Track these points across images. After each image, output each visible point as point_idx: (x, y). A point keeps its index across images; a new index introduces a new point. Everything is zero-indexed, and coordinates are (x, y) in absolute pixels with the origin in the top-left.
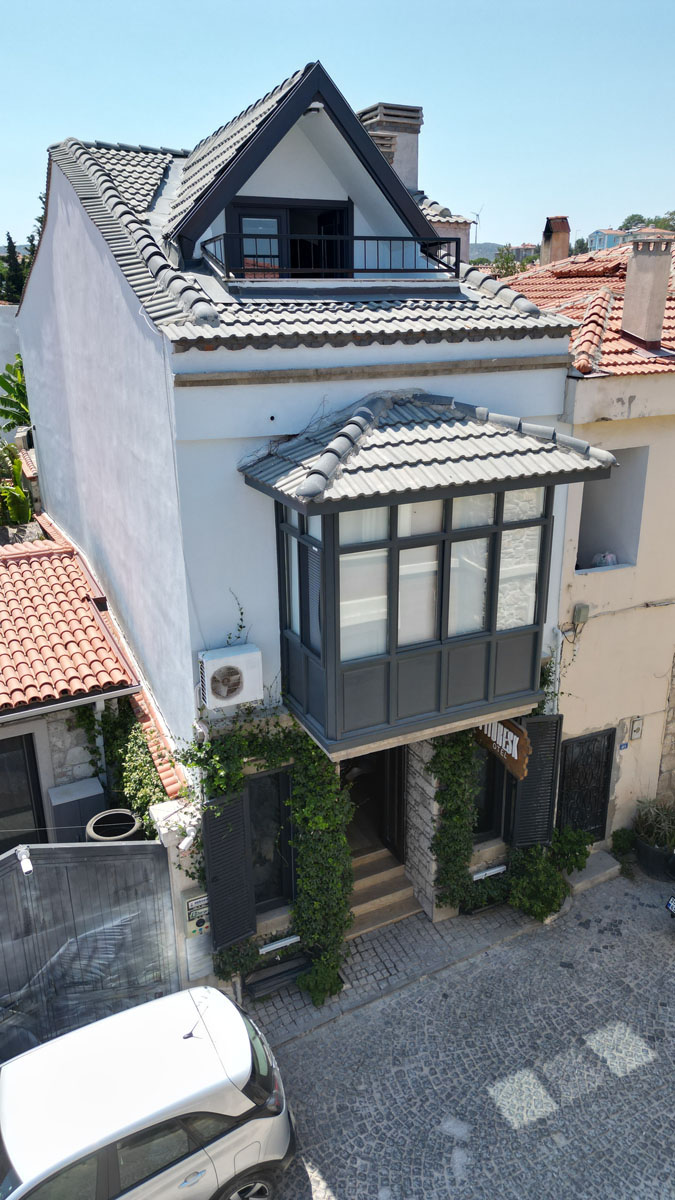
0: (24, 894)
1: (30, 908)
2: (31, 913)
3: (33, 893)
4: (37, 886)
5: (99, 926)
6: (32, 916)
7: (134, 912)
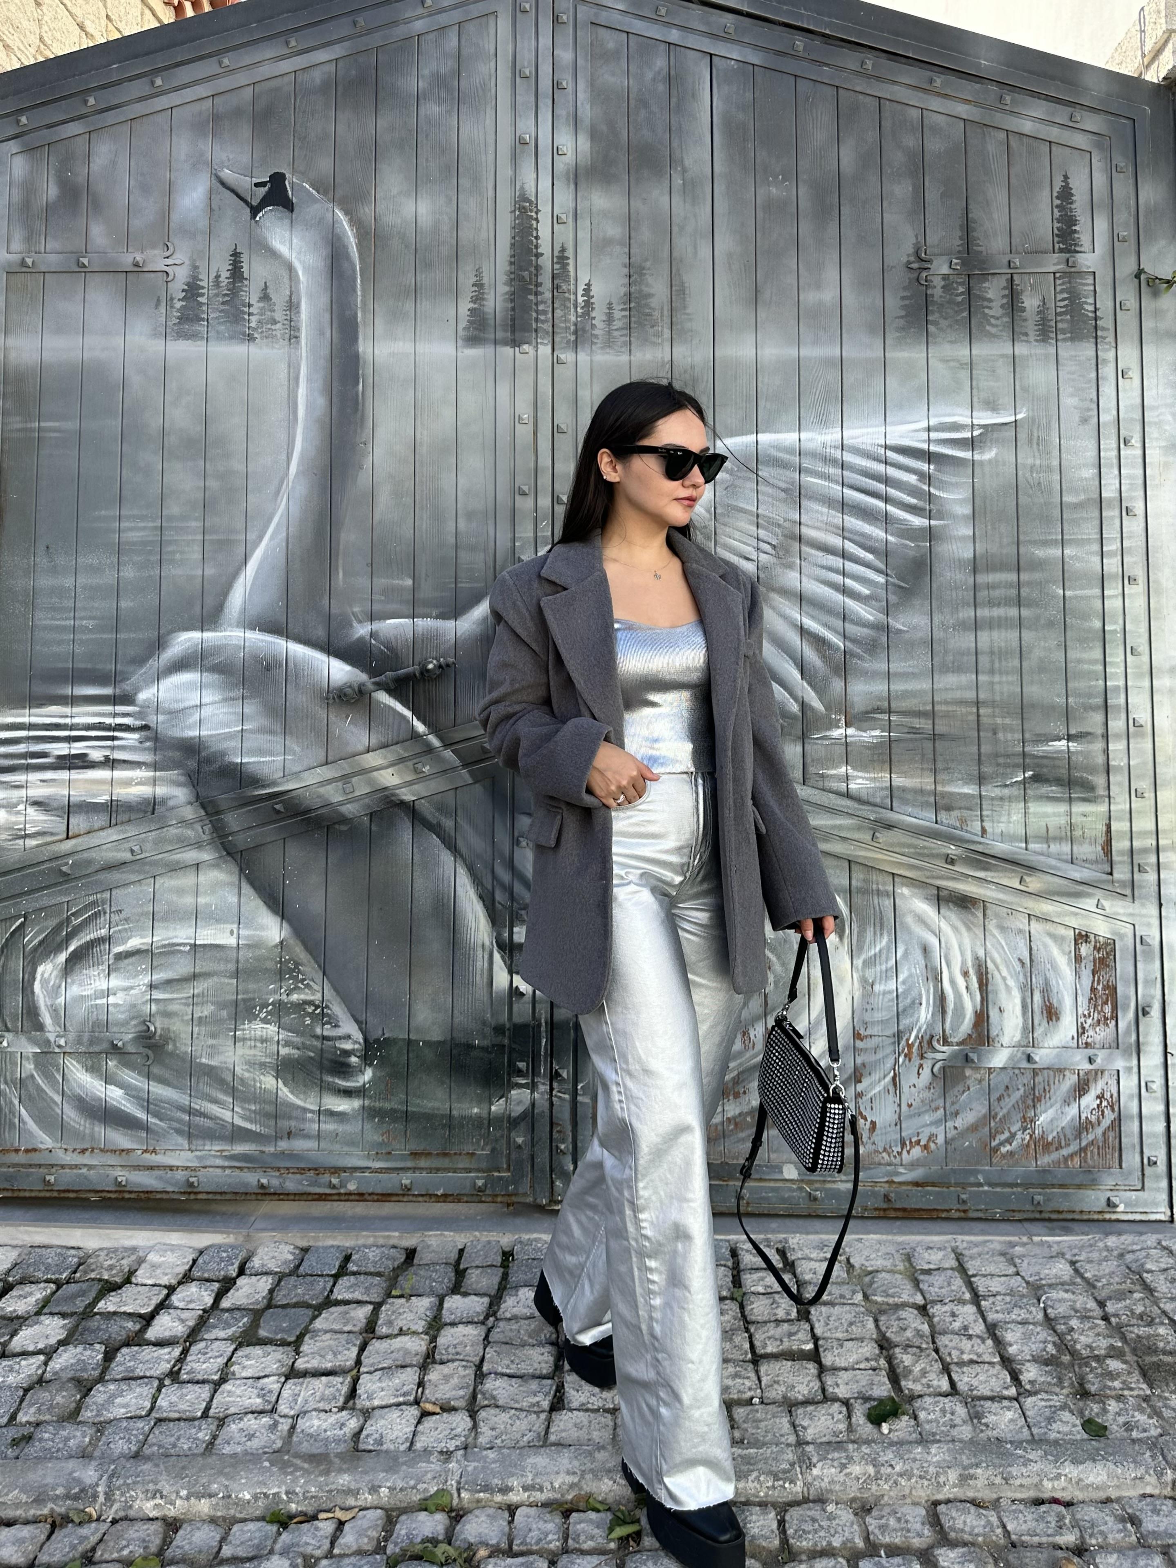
0: (526, 126)
1: (545, 209)
2: (544, 230)
3: (565, 140)
4: (586, 111)
5: (823, 422)
6: (545, 248)
7: (992, 406)
